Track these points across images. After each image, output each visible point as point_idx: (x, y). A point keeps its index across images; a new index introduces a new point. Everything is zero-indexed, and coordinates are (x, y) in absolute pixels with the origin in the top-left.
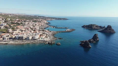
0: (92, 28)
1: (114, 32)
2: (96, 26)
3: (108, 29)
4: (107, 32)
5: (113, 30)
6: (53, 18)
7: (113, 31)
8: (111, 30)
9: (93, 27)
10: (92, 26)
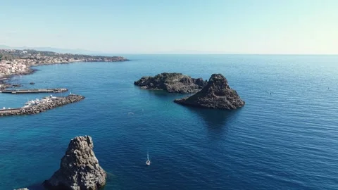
0: (165, 88)
1: (235, 105)
2: (182, 81)
3: (211, 90)
4: (207, 103)
5: (234, 95)
6: (76, 57)
7: (231, 100)
8: (224, 95)
9: (171, 83)
10: (165, 78)
